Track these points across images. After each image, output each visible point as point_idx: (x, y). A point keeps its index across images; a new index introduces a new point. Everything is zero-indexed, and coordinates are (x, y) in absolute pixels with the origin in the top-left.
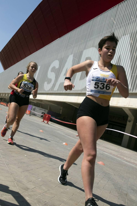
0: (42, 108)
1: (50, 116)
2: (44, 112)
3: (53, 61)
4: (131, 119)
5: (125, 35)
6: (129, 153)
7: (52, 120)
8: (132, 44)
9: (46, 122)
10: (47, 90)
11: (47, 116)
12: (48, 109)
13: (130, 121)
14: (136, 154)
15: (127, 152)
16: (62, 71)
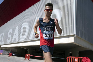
0: (8, 50)
7: (13, 55)
10: (8, 43)
11: (10, 54)
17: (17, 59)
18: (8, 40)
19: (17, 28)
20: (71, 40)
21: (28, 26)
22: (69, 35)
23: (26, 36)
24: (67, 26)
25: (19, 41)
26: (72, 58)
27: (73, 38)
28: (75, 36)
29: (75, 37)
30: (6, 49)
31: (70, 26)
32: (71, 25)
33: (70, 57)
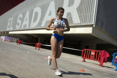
0: (16, 38)
1: (21, 41)
3: (19, 14)
5: (52, 1)
8: (56, 5)
10: (17, 29)
12: (20, 38)
16: (24, 19)
17: (26, 48)
18: (18, 25)
19: (28, 12)
20: (88, 31)
21: (41, 11)
22: (87, 24)
23: (38, 23)
24: (86, 14)
25: (29, 27)
26: (89, 51)
27: (91, 28)
28: (94, 26)
29: (93, 28)
30: (15, 36)
31: (89, 14)
32: (91, 13)
33: (86, 50)
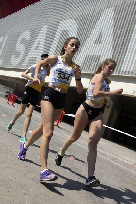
1: (16, 96)
2: (9, 91)
3: (23, 31)
4: (109, 105)
5: (109, 8)
6: (105, 143)
8: (116, 19)
9: (11, 103)
10: (14, 65)
11: (12, 97)
12: (15, 88)
13: (109, 107)
14: (112, 145)
15: (103, 143)
16: (33, 44)
18: (16, 57)
19: (44, 30)
21: (76, 29)
